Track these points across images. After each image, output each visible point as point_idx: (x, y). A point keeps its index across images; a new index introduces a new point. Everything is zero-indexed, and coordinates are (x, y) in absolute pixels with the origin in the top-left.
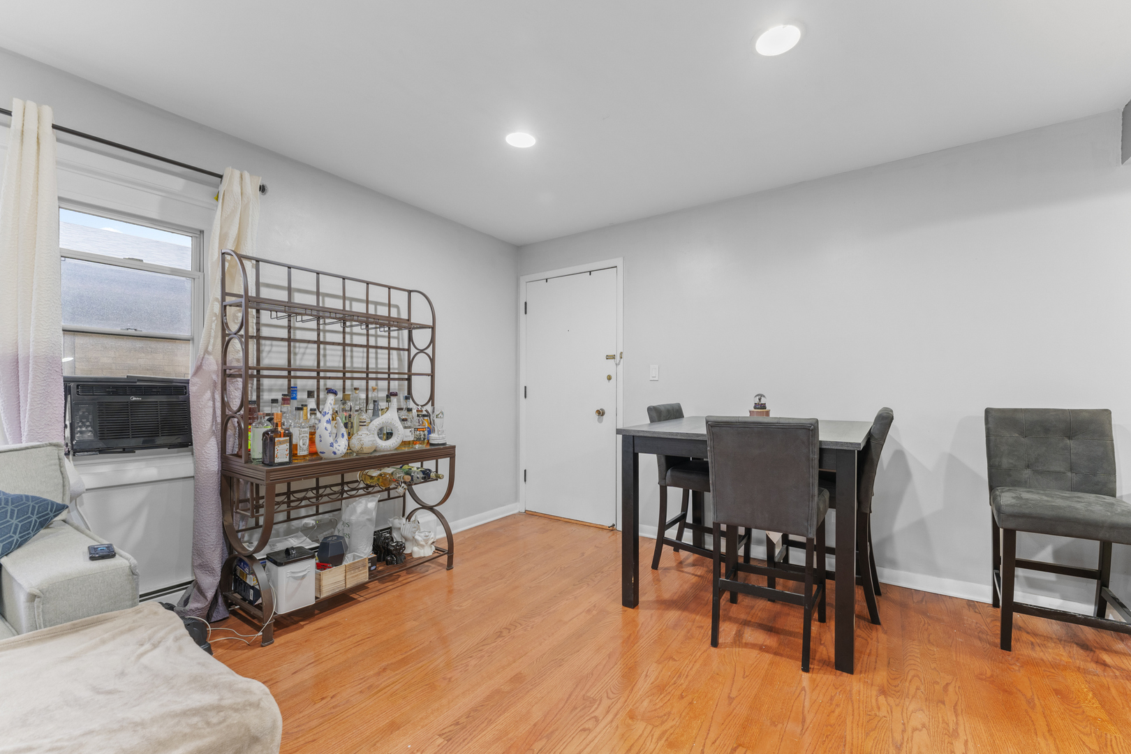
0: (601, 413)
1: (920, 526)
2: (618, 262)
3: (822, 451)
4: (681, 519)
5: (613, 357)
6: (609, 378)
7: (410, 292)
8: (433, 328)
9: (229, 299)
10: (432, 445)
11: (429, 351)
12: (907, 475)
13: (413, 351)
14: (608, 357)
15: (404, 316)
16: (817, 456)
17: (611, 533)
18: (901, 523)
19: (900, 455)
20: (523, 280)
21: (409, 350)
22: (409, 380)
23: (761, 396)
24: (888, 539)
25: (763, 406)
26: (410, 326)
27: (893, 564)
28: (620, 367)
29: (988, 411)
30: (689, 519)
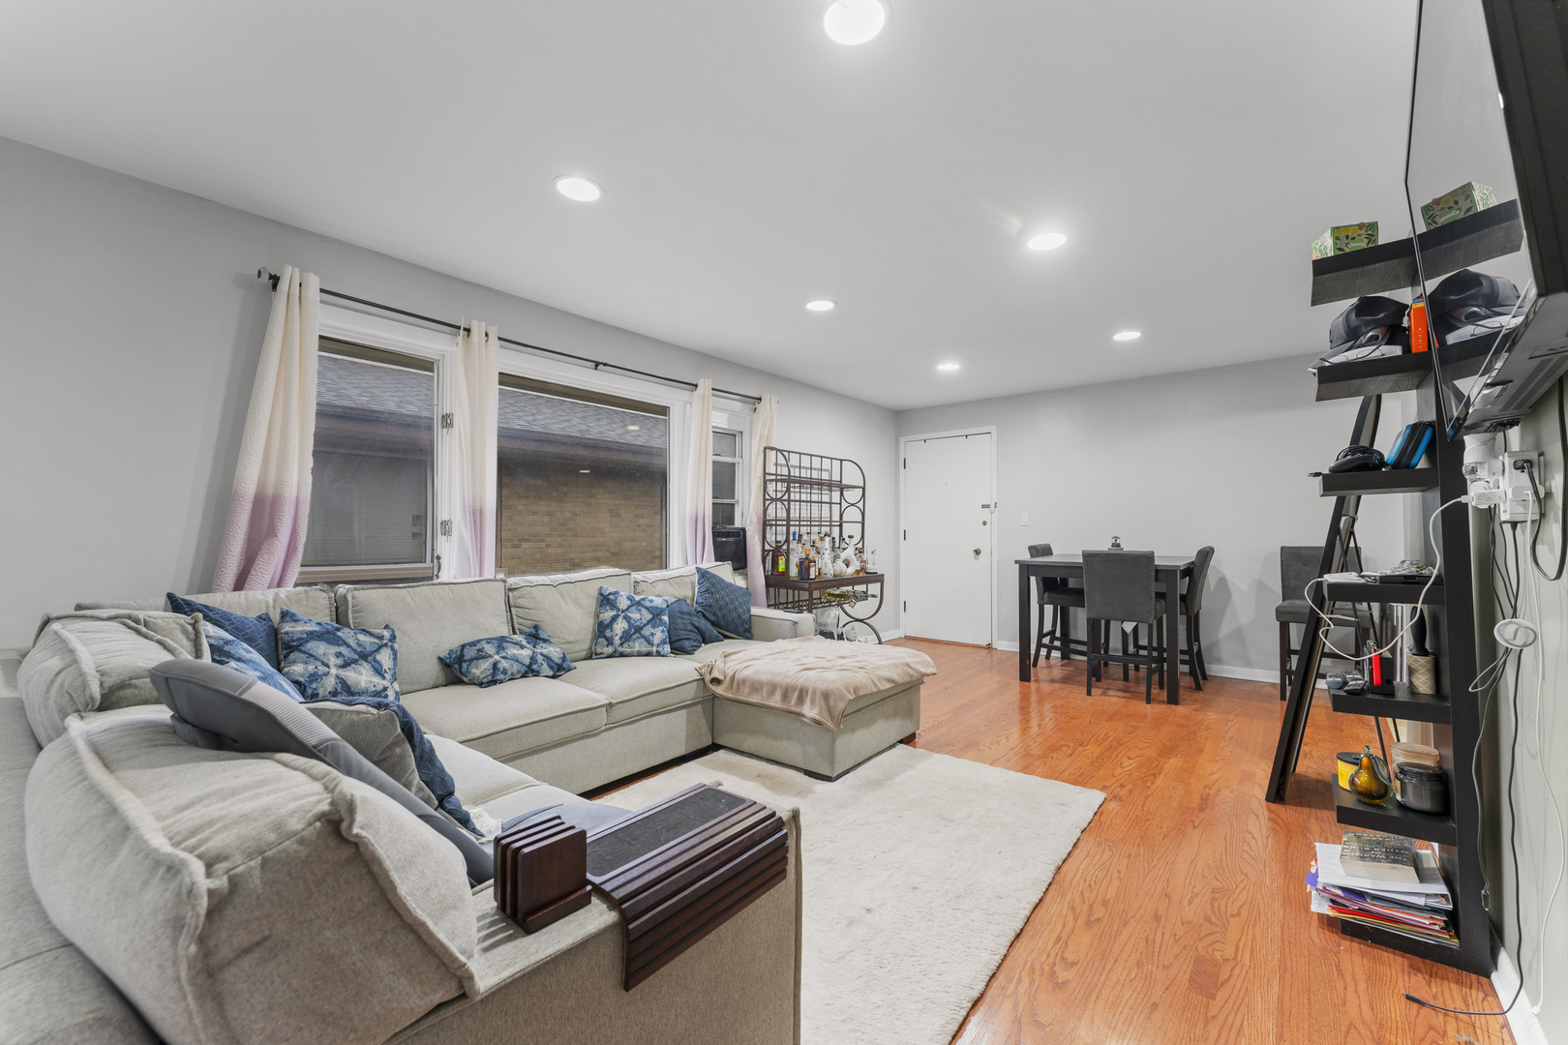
0: (977, 552)
1: (1238, 634)
2: (993, 429)
3: (1157, 571)
4: (1052, 633)
5: (988, 506)
6: (985, 523)
7: (842, 460)
8: (864, 489)
9: (768, 477)
10: (867, 573)
11: (860, 505)
12: (1228, 595)
13: (844, 505)
14: (984, 507)
15: (836, 477)
16: (1153, 574)
17: (987, 651)
18: (1224, 630)
19: (1222, 581)
20: (902, 440)
21: (840, 504)
22: (841, 526)
23: (1116, 538)
24: (1215, 644)
25: (1119, 545)
26: (842, 488)
27: (1219, 661)
28: (995, 515)
29: (1282, 548)
30: (1058, 634)
